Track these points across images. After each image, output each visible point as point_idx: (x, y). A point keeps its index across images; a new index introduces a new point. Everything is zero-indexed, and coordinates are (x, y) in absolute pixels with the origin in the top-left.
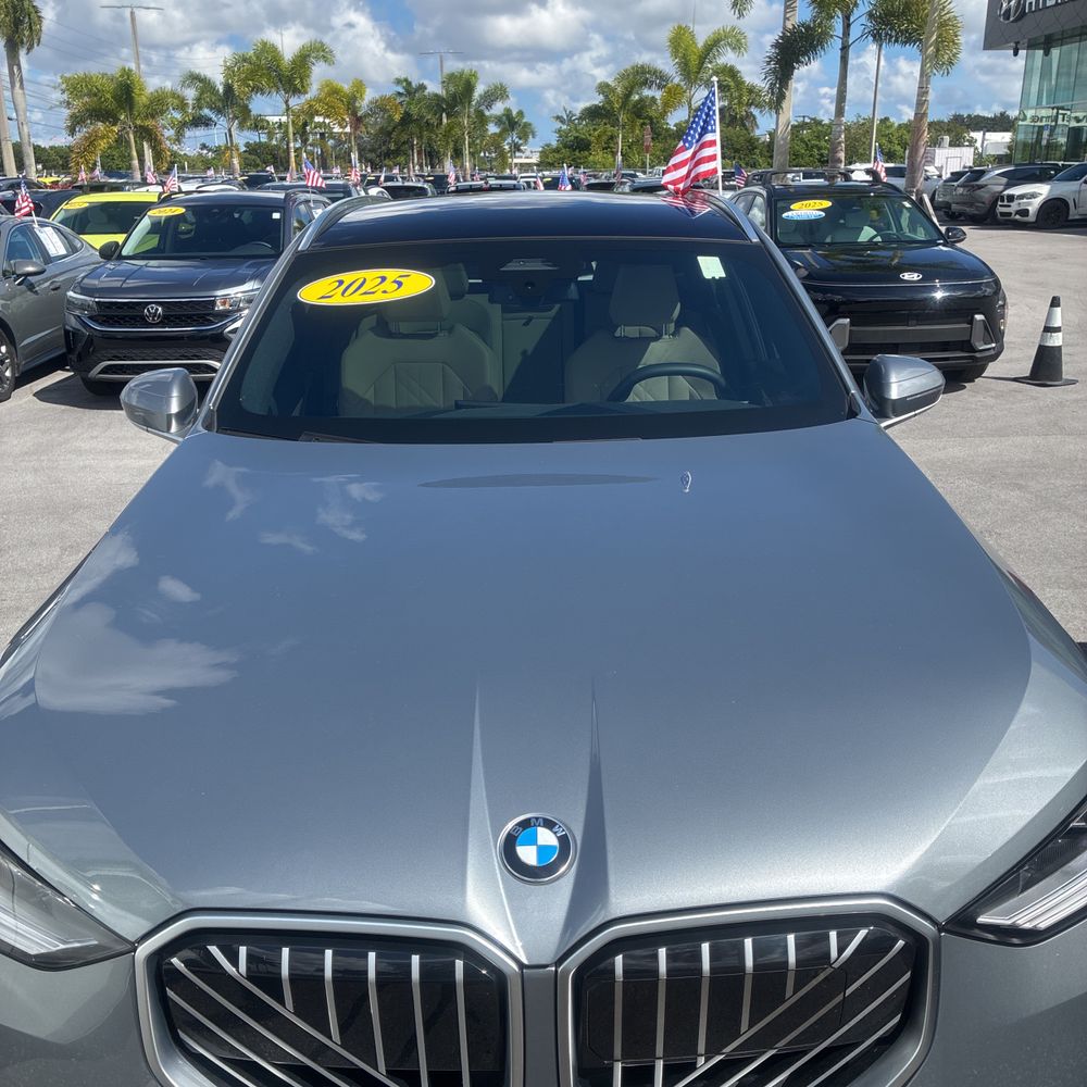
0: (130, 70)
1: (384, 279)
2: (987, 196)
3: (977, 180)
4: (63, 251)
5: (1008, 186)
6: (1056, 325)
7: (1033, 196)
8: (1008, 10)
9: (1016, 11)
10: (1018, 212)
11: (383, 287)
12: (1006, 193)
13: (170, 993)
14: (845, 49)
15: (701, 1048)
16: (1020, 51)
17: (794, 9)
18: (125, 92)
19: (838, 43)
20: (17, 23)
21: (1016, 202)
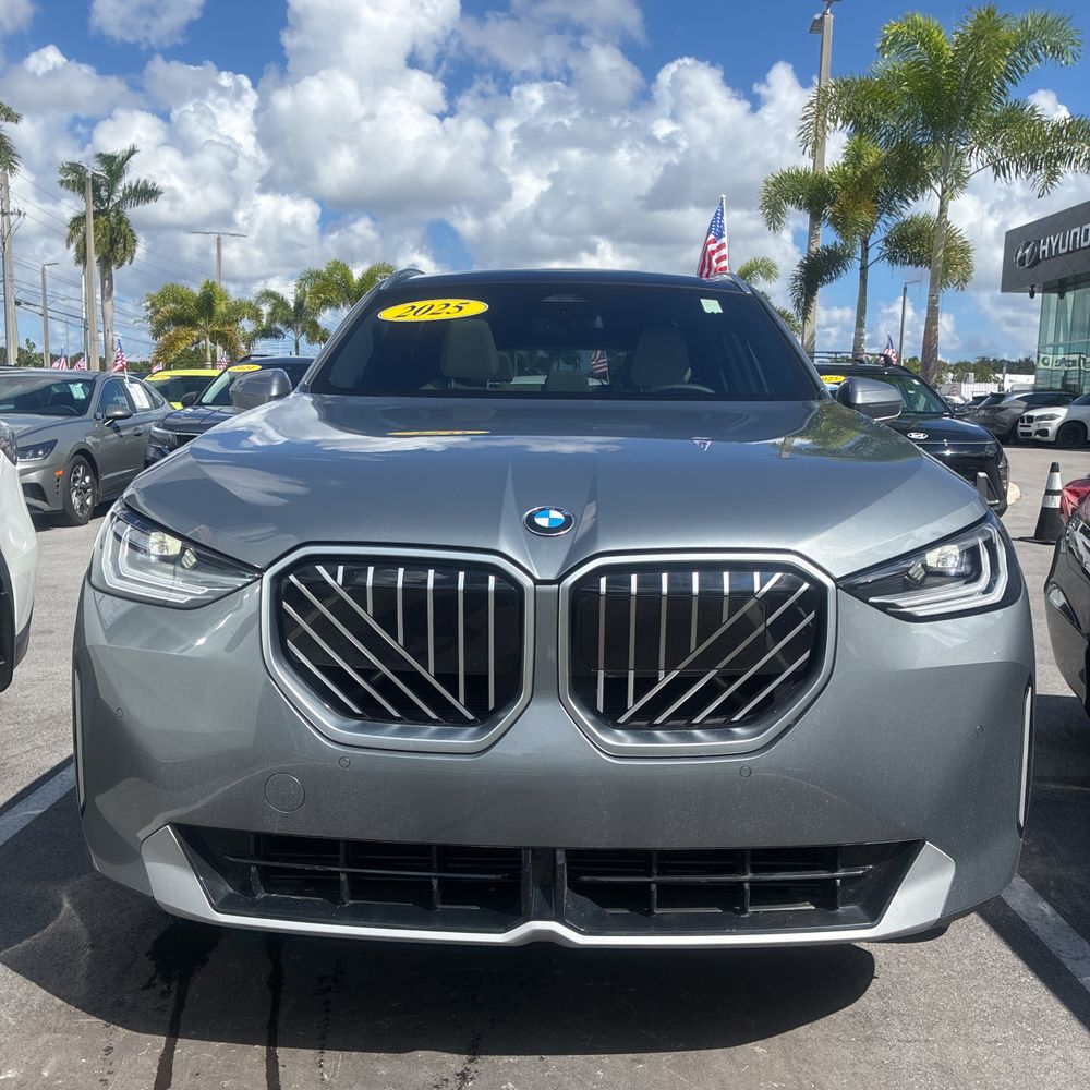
0: (213, 283)
1: (448, 305)
2: (1008, 418)
3: (998, 402)
4: (147, 405)
5: (1027, 409)
6: (1057, 489)
7: (1052, 417)
8: (1023, 258)
9: (1030, 259)
10: (1038, 432)
11: (448, 309)
12: (1026, 414)
13: (285, 605)
14: (864, 269)
15: (662, 664)
16: (1036, 295)
17: (817, 236)
18: (207, 303)
19: (858, 264)
20: (113, 243)
21: (1035, 423)
